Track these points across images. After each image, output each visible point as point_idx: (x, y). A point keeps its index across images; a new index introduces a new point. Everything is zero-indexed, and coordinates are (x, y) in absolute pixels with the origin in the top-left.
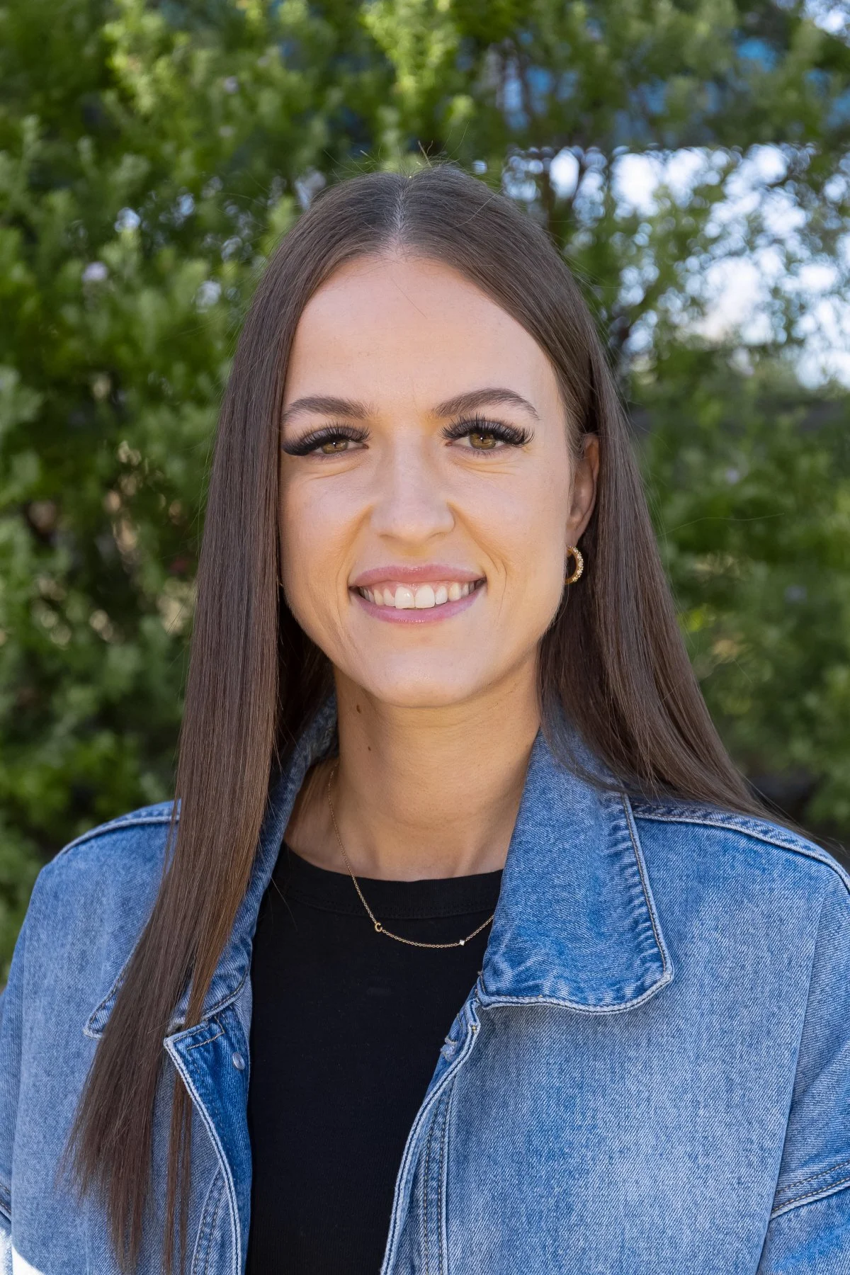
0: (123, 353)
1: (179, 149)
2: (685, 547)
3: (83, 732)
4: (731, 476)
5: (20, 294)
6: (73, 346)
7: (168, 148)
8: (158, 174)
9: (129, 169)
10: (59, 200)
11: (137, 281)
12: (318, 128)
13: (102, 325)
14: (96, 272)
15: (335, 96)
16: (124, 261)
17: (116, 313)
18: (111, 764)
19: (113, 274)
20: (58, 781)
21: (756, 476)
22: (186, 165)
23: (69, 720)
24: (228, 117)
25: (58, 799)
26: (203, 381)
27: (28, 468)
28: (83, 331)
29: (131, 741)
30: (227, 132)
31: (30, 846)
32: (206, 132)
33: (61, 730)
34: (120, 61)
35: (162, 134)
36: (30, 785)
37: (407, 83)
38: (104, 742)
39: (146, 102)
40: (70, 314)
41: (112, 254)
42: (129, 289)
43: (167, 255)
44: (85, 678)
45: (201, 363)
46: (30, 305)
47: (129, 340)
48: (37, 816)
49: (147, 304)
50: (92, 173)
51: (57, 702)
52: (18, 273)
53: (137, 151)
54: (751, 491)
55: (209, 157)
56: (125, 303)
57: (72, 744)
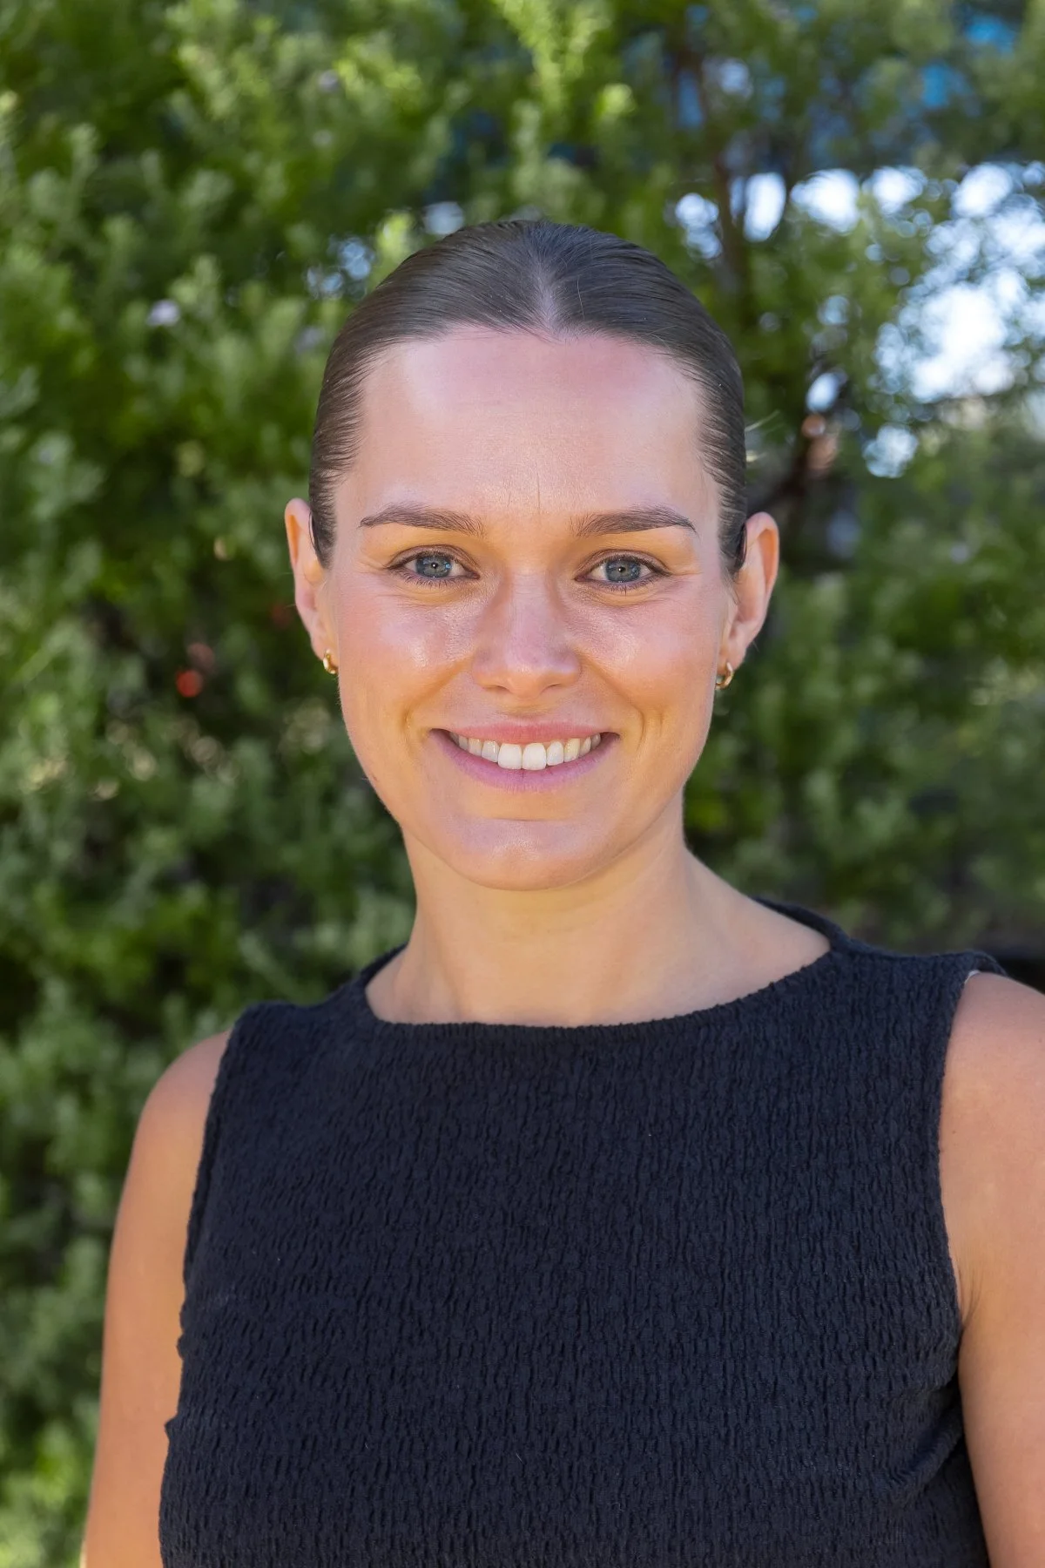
0: (202, 415)
1: (266, 162)
2: (902, 644)
3: (166, 885)
4: (958, 553)
5: (70, 345)
6: (139, 410)
7: (251, 162)
8: (243, 193)
9: (203, 190)
10: (119, 230)
11: (217, 323)
12: (438, 131)
13: (172, 379)
14: (166, 314)
15: (458, 93)
16: (200, 301)
17: (192, 366)
18: (201, 926)
19: (186, 315)
20: (137, 945)
21: (986, 553)
22: (274, 183)
23: (147, 870)
24: (325, 119)
25: (139, 968)
26: (300, 449)
27: (88, 563)
28: (150, 390)
29: (229, 897)
30: (324, 140)
31: (106, 1025)
32: (298, 142)
33: (137, 883)
34: (190, 54)
35: (248, 145)
36: (102, 951)
37: (549, 73)
38: (193, 897)
39: (222, 103)
40: (136, 368)
41: (186, 291)
42: (206, 334)
43: (254, 293)
44: (167, 818)
45: (297, 425)
46: (84, 360)
47: (209, 399)
48: (115, 991)
49: (228, 353)
50: (160, 194)
51: (132, 849)
52: (66, 320)
53: (216, 166)
54: (984, 572)
55: (304, 165)
56: (201, 351)
57: (152, 900)
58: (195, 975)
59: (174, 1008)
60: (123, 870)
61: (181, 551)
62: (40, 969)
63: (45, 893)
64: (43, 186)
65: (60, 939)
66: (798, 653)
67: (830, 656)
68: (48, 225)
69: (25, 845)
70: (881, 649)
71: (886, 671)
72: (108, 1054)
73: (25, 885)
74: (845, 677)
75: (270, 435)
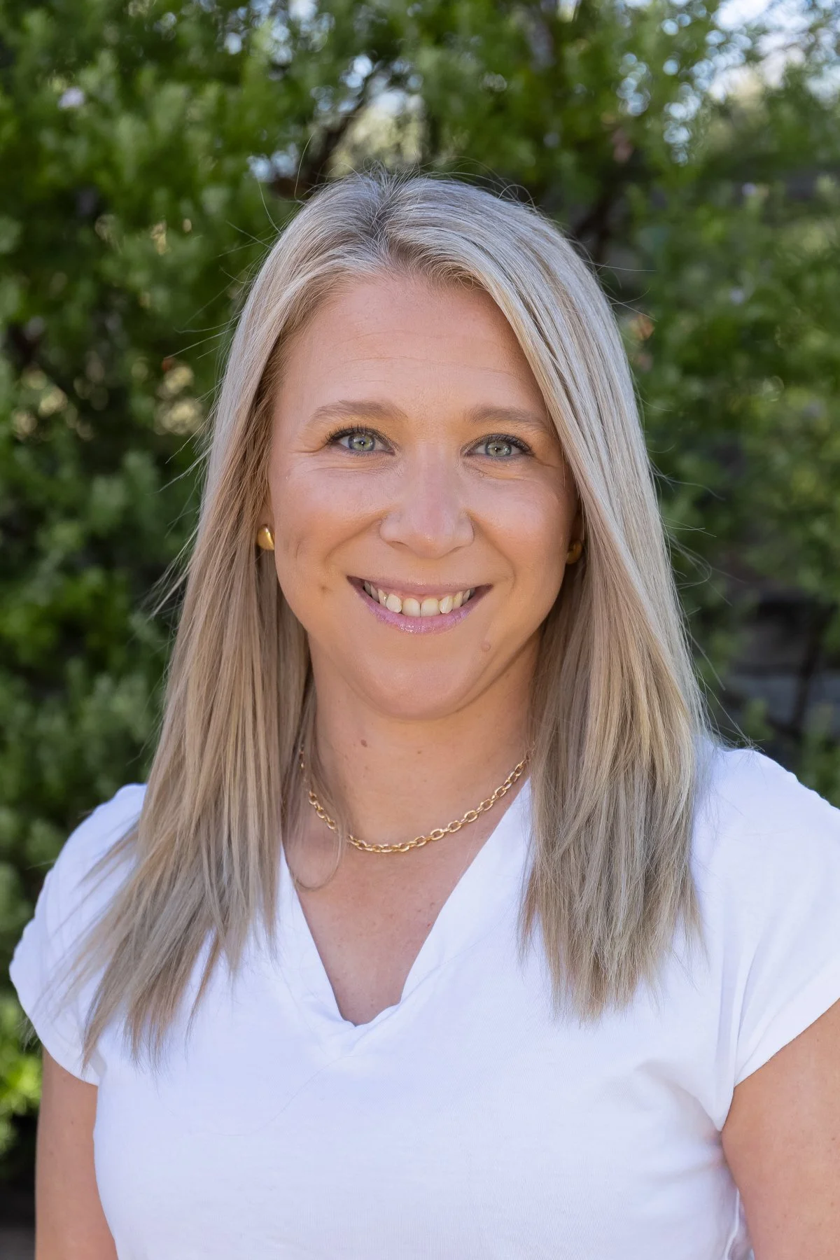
0: (103, 179)
2: (688, 370)
3: (69, 569)
4: (737, 296)
6: (51, 174)
11: (116, 105)
13: (80, 151)
14: (74, 98)
16: (102, 85)
17: (96, 139)
18: (99, 600)
19: (90, 99)
20: (47, 617)
21: (760, 296)
23: (55, 556)
25: (47, 636)
26: (186, 206)
28: (62, 157)
29: (121, 576)
31: (19, 685)
33: (47, 566)
36: (16, 623)
38: (93, 578)
40: (48, 139)
41: (90, 78)
42: (106, 113)
43: (147, 75)
44: (73, 512)
45: (185, 189)
47: (108, 163)
48: (26, 655)
49: (126, 130)
51: (42, 539)
54: (756, 312)
56: (102, 127)
57: (59, 581)
58: (93, 640)
59: (75, 669)
60: (33, 554)
61: (85, 289)
70: (672, 375)
71: (673, 393)
72: (21, 710)
75: (161, 196)
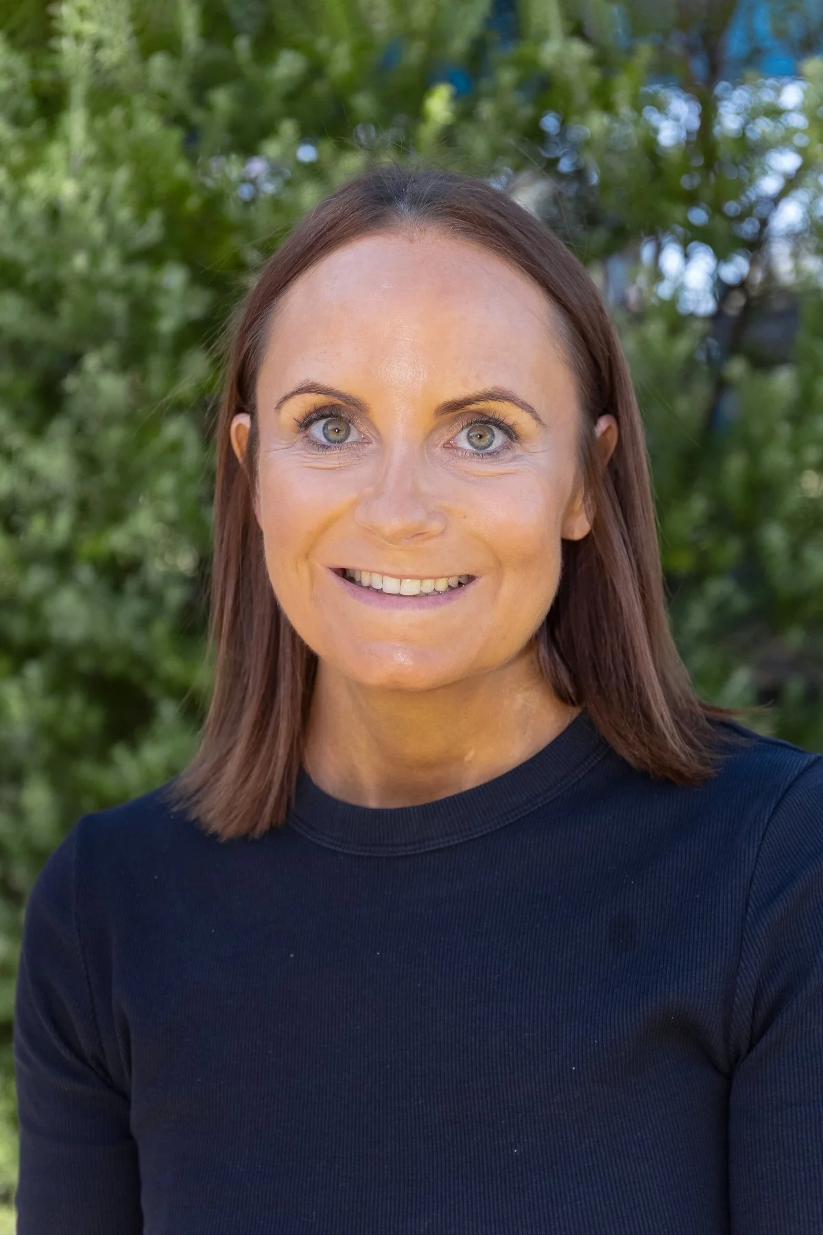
1: (335, 42)
5: (183, 190)
7: (322, 44)
8: (316, 69)
9: (288, 66)
10: (222, 99)
22: (341, 61)
46: (193, 203)
50: (251, 71)
53: (296, 47)
55: (363, 46)
62: (153, 691)
63: (161, 629)
64: (159, 62)
65: (171, 666)
66: (757, 429)
67: (784, 430)
68: (163, 96)
69: (145, 592)
73: (144, 623)
74: (795, 448)
